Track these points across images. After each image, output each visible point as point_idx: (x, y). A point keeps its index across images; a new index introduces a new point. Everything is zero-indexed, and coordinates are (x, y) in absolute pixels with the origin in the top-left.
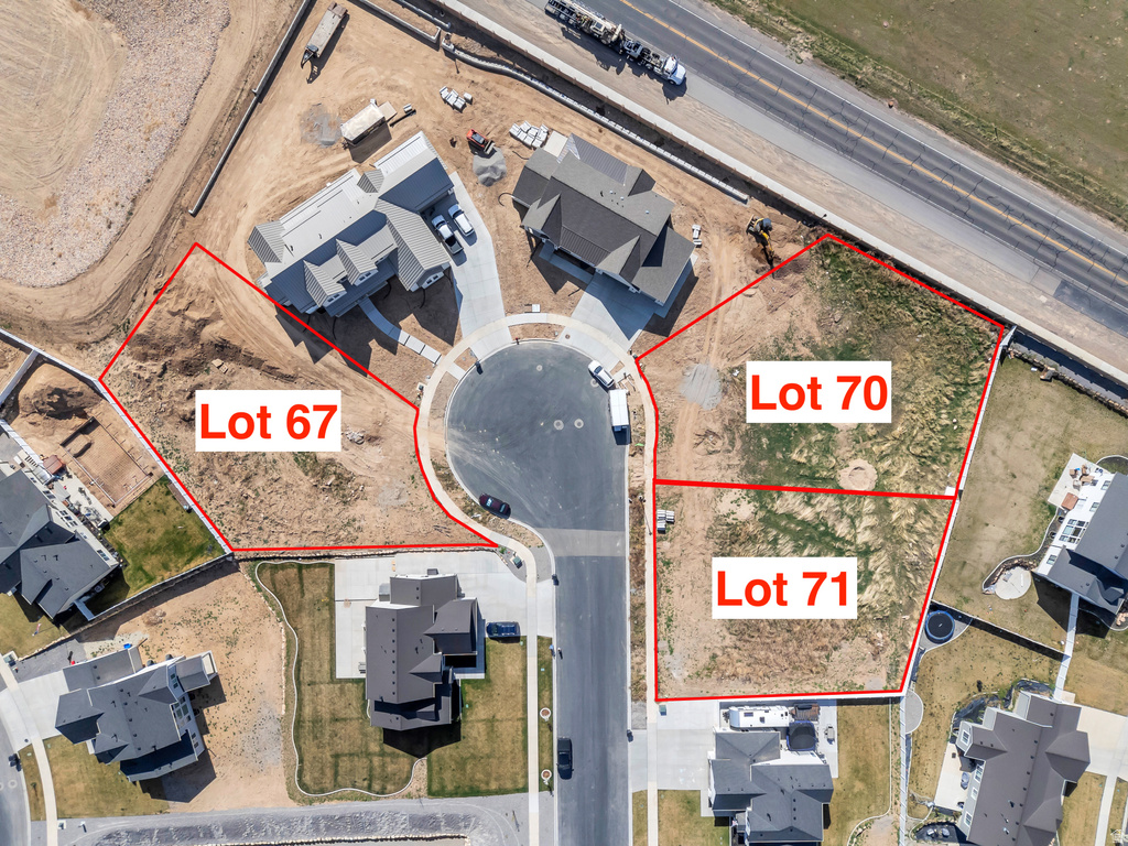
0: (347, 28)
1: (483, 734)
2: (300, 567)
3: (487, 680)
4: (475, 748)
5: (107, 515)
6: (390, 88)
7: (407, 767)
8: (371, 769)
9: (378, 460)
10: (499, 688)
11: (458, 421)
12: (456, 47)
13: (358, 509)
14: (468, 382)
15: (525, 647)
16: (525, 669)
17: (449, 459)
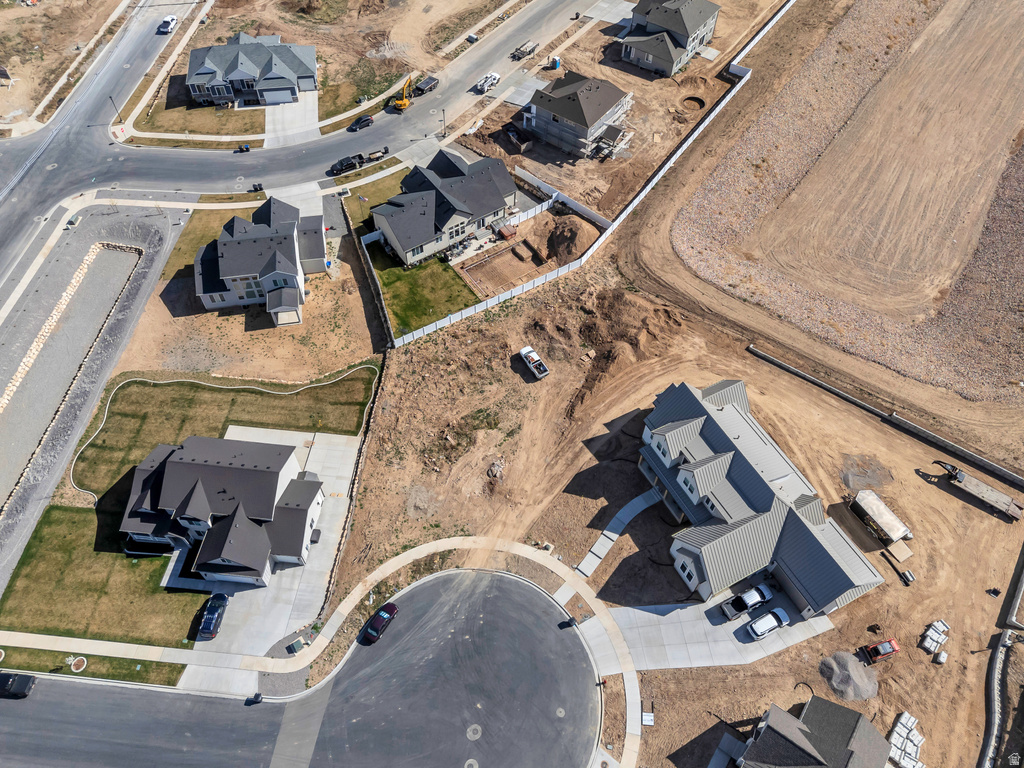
0: (995, 520)
1: (92, 577)
2: (363, 405)
3: (156, 589)
4: (79, 566)
5: (454, 262)
6: (931, 559)
7: (95, 486)
8: (112, 449)
9: (466, 490)
10: (140, 603)
11: (499, 589)
12: (1009, 649)
13: (413, 464)
14: (549, 607)
15: (179, 645)
16: (150, 642)
17: (452, 571)
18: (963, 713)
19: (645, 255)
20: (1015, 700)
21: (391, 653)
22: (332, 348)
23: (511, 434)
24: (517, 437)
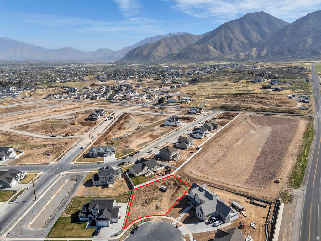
0: (262, 208)
1: (70, 227)
2: (128, 198)
3: (85, 228)
4: (67, 226)
5: (146, 176)
6: (250, 214)
7: (70, 213)
8: (74, 208)
9: (152, 209)
10: (81, 231)
11: (161, 223)
12: (268, 225)
13: (140, 206)
14: (172, 226)
15: (90, 237)
16: (83, 237)
17: (150, 221)
18: (261, 236)
19: (185, 173)
20: (270, 231)
21: (138, 234)
22: (120, 190)
23: (160, 200)
24: (162, 201)
